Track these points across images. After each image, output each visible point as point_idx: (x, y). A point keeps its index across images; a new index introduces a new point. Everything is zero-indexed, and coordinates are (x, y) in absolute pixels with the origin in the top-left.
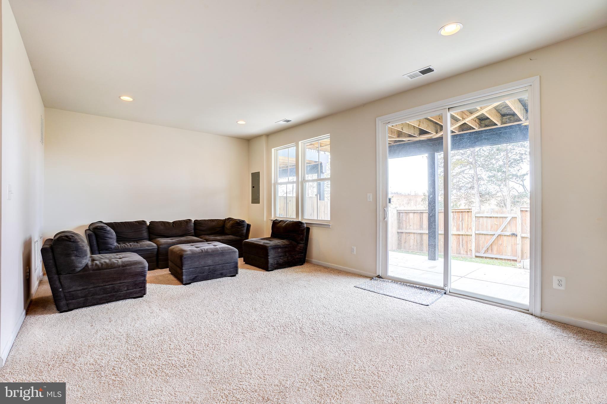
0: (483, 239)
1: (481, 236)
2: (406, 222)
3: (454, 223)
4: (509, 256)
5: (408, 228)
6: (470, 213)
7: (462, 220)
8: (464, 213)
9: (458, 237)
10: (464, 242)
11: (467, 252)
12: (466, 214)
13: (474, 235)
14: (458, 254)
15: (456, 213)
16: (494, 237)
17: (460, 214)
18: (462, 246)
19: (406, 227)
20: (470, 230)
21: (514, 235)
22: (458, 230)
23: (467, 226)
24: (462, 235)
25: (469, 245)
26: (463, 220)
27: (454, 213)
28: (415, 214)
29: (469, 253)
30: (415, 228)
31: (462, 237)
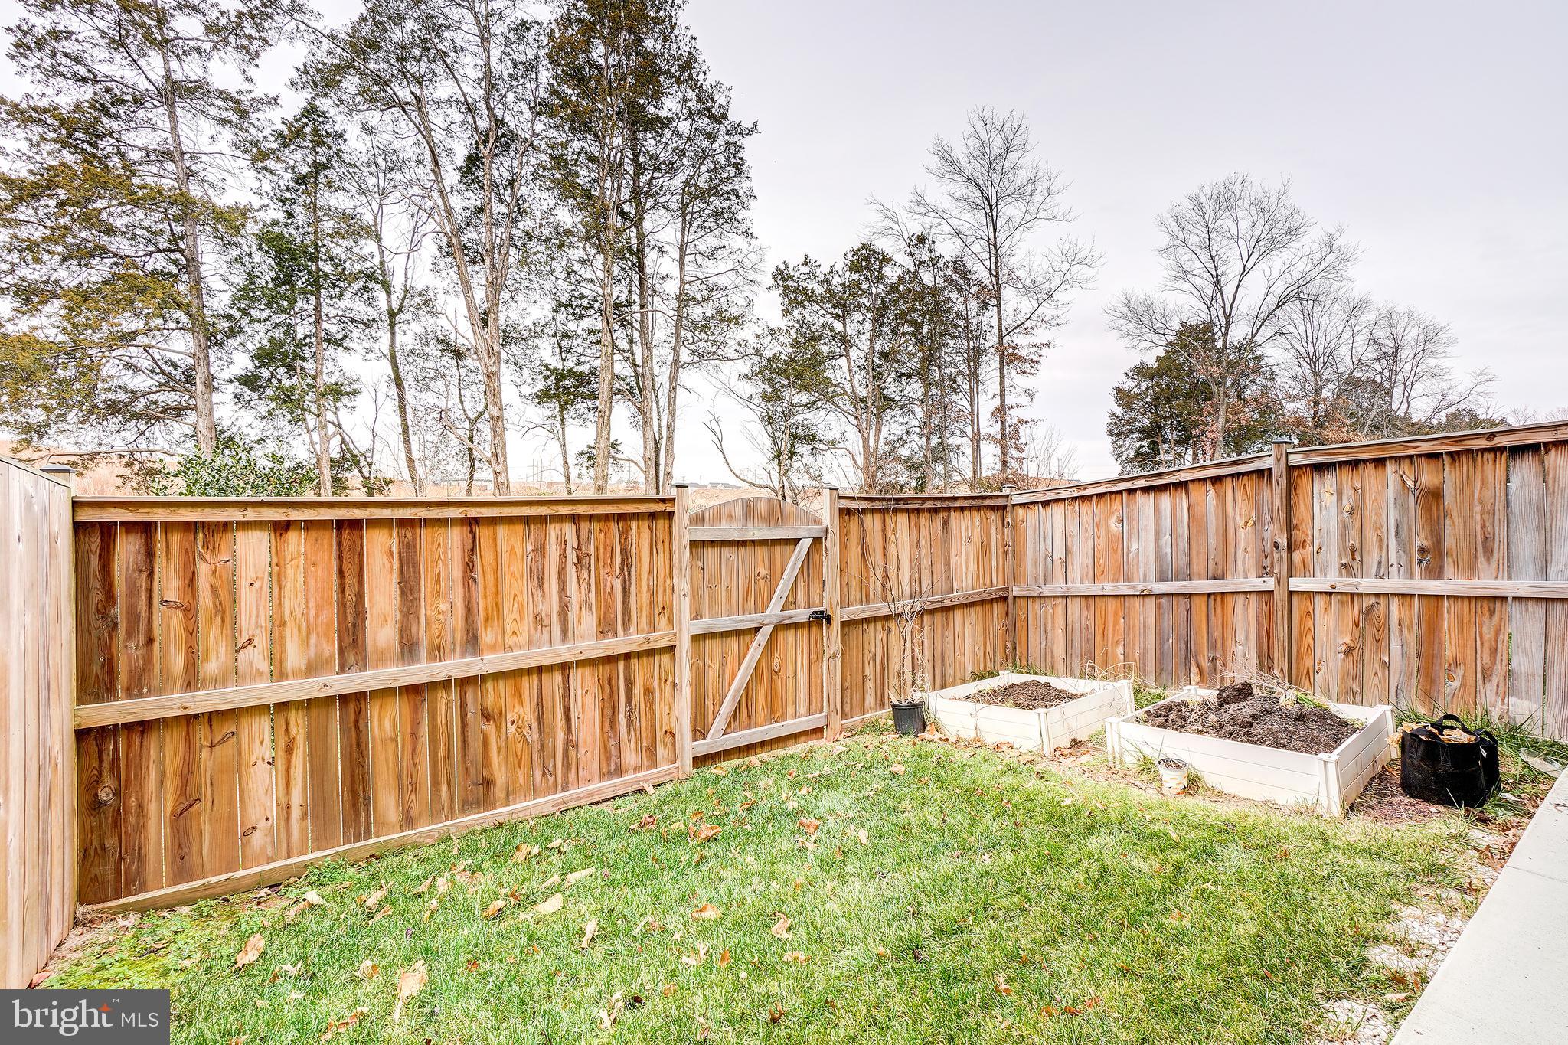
0: (718, 658)
1: (709, 642)
2: (189, 611)
3: (584, 586)
5: (211, 667)
6: (662, 524)
7: (626, 564)
8: (633, 525)
9: (604, 671)
10: (638, 691)
11: (651, 751)
12: (644, 526)
13: (684, 646)
14: (610, 775)
15: (596, 526)
16: (762, 638)
17: (615, 528)
18: (630, 723)
19: (192, 661)
20: (664, 620)
21: (820, 619)
22: (605, 628)
23: (651, 602)
24: (627, 656)
25: (661, 709)
26: (629, 568)
27: (584, 526)
28: (292, 536)
29: (662, 752)
31: (627, 668)
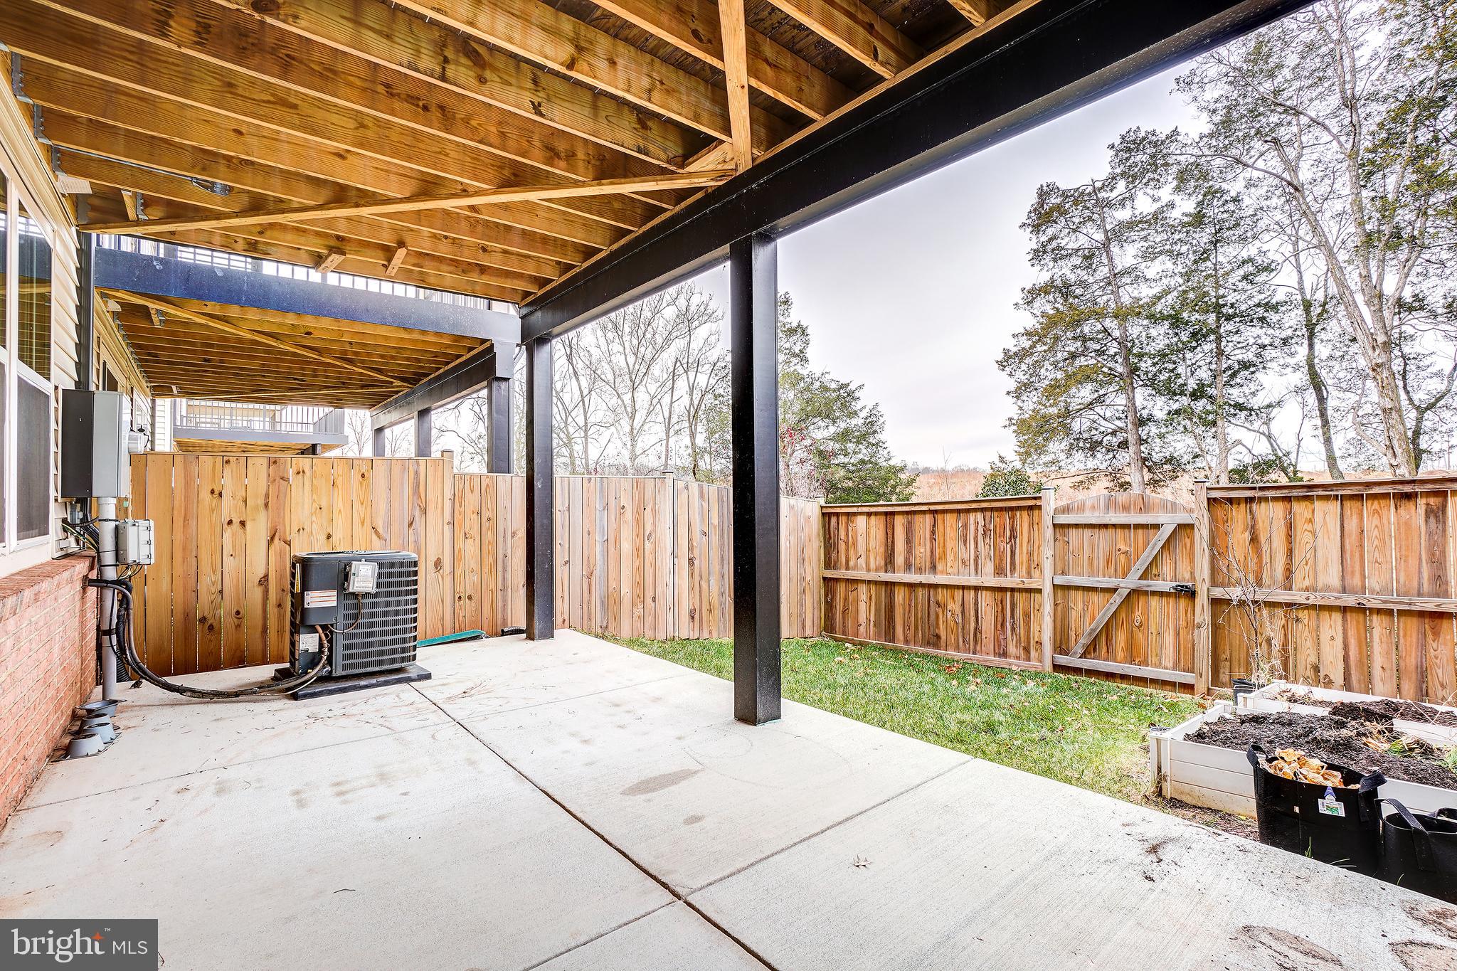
0: (1080, 605)
1: (1073, 593)
2: (847, 543)
3: (987, 546)
4: (1167, 668)
5: (851, 563)
6: (1036, 512)
7: (1013, 536)
8: (1018, 513)
9: (999, 595)
10: (1019, 613)
11: (1027, 650)
12: (1025, 514)
13: (1048, 589)
14: (1000, 655)
15: (995, 514)
16: (1117, 599)
17: (1007, 516)
18: (1013, 629)
19: (847, 562)
20: (1038, 572)
22: (999, 571)
23: (1029, 560)
24: (1013, 590)
25: (1034, 627)
26: (1015, 538)
27: (988, 514)
28: (873, 517)
29: (1033, 654)
30: (872, 565)
31: (1012, 597)
